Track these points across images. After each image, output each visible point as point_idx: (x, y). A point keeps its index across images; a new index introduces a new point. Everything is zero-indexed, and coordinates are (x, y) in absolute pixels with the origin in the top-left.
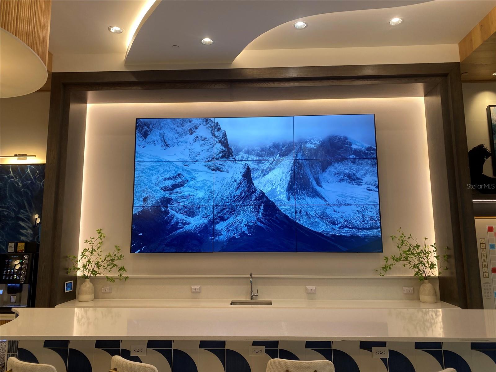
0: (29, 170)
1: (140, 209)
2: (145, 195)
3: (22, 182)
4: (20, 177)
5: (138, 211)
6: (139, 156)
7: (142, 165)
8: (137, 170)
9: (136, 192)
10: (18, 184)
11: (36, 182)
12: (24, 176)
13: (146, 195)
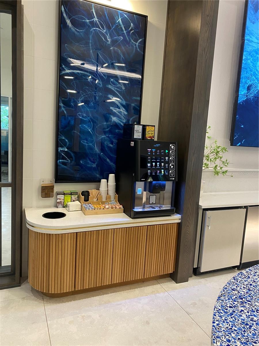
0: (120, 19)
1: (244, 98)
2: (249, 83)
3: (111, 37)
4: (109, 28)
5: (243, 100)
6: (248, 33)
7: (251, 46)
8: (246, 51)
9: (242, 78)
10: (106, 38)
11: (130, 41)
12: (113, 28)
13: (251, 83)
